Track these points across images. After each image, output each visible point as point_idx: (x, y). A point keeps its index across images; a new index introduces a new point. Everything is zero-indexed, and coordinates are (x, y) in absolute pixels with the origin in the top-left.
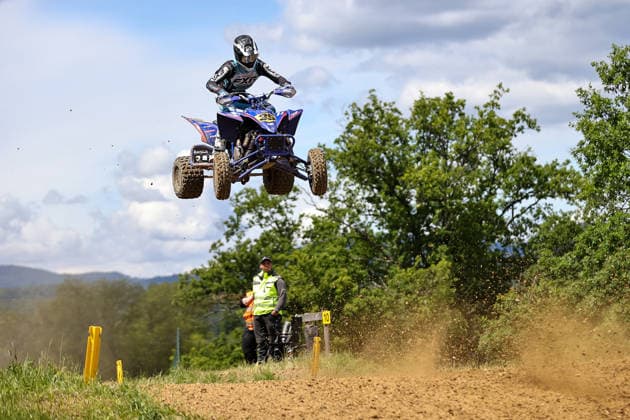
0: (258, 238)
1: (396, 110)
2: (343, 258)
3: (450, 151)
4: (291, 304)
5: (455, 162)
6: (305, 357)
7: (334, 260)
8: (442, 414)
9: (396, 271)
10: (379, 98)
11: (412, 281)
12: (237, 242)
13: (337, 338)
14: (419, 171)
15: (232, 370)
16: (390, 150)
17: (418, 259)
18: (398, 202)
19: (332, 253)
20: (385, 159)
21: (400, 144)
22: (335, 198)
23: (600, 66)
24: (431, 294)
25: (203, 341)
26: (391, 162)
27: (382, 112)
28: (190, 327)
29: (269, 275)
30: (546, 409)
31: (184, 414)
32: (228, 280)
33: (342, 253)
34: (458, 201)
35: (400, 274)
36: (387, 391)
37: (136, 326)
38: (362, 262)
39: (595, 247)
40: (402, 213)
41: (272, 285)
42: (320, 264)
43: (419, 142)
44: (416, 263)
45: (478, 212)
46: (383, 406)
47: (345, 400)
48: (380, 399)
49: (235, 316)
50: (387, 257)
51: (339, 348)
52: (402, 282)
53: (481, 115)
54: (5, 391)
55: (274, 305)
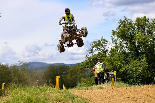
0: (97, 54)
1: (131, 21)
2: (119, 58)
3: (145, 31)
4: (106, 70)
5: (147, 34)
6: (110, 83)
7: (117, 59)
8: (145, 96)
9: (132, 61)
10: (127, 18)
11: (136, 64)
12: (93, 55)
13: (118, 78)
14: (137, 36)
15: (92, 86)
16: (130, 31)
18: (132, 44)
19: (116, 57)
20: (129, 33)
21: (133, 30)
22: (117, 43)
24: (141, 67)
25: (85, 80)
27: (128, 21)
28: (81, 76)
29: (100, 63)
31: (80, 97)
32: (90, 64)
34: (148, 43)
35: (134, 62)
36: (131, 91)
37: (67, 76)
38: (124, 59)
40: (133, 47)
41: (101, 65)
42: (113, 60)
43: (137, 29)
44: (138, 59)
45: (153, 46)
46: (130, 95)
47: (121, 93)
48: (129, 93)
49: (92, 73)
50: (130, 58)
51: (119, 80)
52: (134, 64)
53: (153, 22)
54: (36, 92)
55: (102, 70)
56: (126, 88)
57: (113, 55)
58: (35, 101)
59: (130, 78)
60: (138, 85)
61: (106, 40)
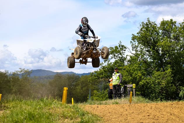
0: (114, 62)
1: (155, 24)
2: (139, 68)
3: (172, 36)
4: (123, 82)
5: (173, 40)
6: (128, 98)
7: (136, 69)
8: (169, 115)
10: (150, 21)
11: (160, 75)
12: (108, 63)
13: (137, 92)
14: (162, 42)
15: (106, 101)
16: (154, 36)
17: (162, 69)
18: (156, 52)
19: (136, 67)
20: (152, 39)
21: (156, 34)
22: (137, 50)
24: (165, 79)
25: (97, 93)
26: (154, 40)
27: (151, 25)
28: (94, 88)
29: (117, 73)
31: (92, 114)
32: (105, 74)
34: (174, 52)
35: (156, 74)
36: (152, 108)
37: (77, 88)
38: (145, 70)
40: (157, 55)
41: (118, 76)
42: (132, 70)
43: (162, 34)
45: (180, 55)
46: (151, 112)
47: (139, 110)
48: (150, 110)
49: (107, 85)
50: (152, 68)
51: (138, 95)
52: (157, 76)
53: (181, 26)
54: (39, 106)
55: (118, 82)
56: (146, 104)
57: (132, 64)
58: (37, 116)
59: (152, 92)
60: (161, 101)
61: (125, 46)
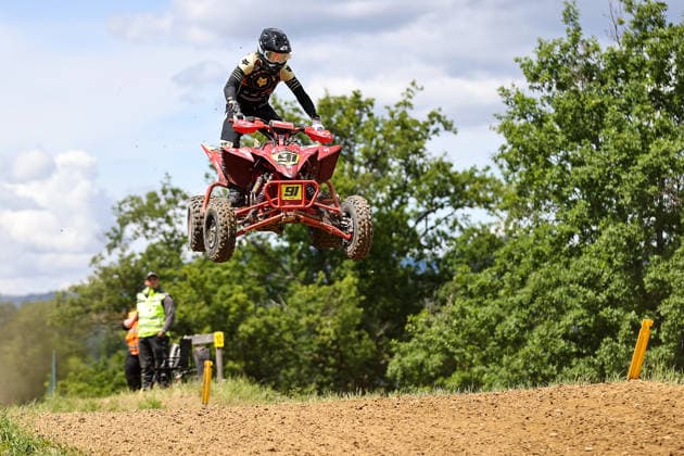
0: (144, 251)
2: (238, 274)
3: (358, 155)
4: (179, 324)
5: (362, 168)
6: (195, 383)
7: (228, 277)
8: (347, 446)
9: (297, 289)
11: (314, 299)
12: (121, 256)
13: (230, 364)
15: (113, 397)
17: (321, 274)
23: (523, 61)
24: (335, 314)
25: (82, 366)
28: (67, 349)
29: (155, 292)
30: (461, 442)
31: (60, 445)
32: (110, 297)
33: (236, 268)
35: (301, 292)
36: (286, 421)
37: (8, 348)
39: (518, 262)
41: (159, 303)
42: (212, 280)
44: (319, 280)
45: (387, 223)
46: (281, 437)
47: (239, 431)
48: (278, 430)
49: (118, 337)
50: (286, 273)
51: (233, 373)
52: (304, 300)
53: (392, 115)
55: (161, 326)
56: (262, 406)
59: (285, 363)
60: (320, 394)
61: (185, 192)
